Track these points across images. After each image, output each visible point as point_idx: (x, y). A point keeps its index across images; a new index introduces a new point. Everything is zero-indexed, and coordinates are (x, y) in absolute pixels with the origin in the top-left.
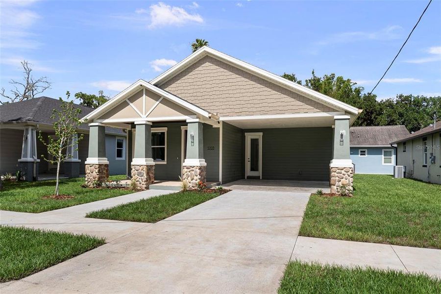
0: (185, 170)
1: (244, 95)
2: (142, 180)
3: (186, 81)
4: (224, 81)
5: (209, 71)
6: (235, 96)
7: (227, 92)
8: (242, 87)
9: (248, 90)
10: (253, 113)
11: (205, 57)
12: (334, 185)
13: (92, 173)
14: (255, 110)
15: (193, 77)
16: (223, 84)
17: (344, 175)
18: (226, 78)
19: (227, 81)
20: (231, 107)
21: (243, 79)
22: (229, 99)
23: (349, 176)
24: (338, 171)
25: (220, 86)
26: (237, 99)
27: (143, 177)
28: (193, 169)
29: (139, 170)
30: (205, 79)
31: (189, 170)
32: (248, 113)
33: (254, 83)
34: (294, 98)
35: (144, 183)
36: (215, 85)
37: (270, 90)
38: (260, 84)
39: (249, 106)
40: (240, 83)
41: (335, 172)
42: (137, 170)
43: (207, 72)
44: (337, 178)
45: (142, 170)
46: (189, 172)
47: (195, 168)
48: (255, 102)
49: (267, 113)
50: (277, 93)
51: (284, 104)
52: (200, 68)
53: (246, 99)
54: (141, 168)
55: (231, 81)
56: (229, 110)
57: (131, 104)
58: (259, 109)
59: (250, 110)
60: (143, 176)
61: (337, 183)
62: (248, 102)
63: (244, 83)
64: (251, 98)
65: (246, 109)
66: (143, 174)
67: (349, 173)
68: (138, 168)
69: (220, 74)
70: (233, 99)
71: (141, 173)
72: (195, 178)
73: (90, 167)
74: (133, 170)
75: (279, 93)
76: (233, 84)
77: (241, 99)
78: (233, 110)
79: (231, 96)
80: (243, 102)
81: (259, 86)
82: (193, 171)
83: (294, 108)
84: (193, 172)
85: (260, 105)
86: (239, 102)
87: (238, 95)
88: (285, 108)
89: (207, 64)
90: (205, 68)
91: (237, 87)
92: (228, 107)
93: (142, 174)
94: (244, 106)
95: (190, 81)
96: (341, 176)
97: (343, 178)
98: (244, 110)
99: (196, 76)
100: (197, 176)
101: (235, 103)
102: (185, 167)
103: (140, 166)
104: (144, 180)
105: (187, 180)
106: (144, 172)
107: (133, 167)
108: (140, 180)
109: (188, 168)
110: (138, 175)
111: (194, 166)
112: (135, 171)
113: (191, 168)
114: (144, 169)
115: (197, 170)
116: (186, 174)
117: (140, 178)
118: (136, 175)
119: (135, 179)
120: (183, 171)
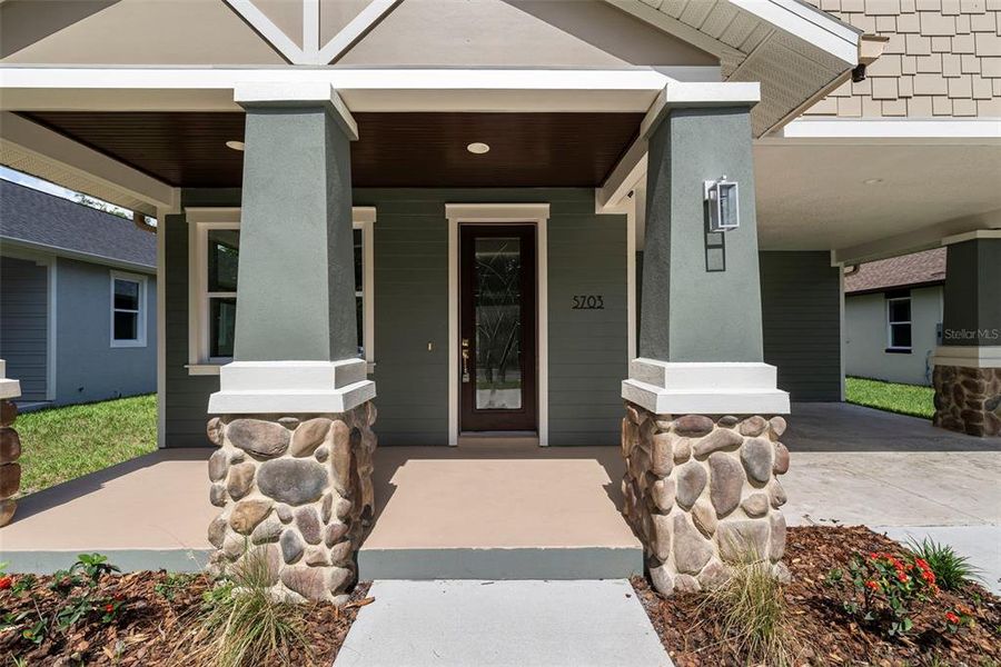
0: (674, 443)
2: (308, 525)
27: (317, 508)
28: (735, 432)
29: (283, 449)
31: (697, 443)
32: (942, 105)
35: (329, 554)
42: (261, 456)
45: (308, 450)
46: (703, 456)
47: (748, 425)
54: (297, 437)
59: (960, 87)
60: (316, 497)
65: (937, 85)
66: (322, 481)
68: (267, 434)
71: (295, 474)
72: (743, 499)
74: (227, 450)
82: (733, 445)
84: (733, 457)
93: (310, 484)
94: (924, 64)
100: (759, 483)
102: (671, 424)
103: (292, 420)
104: (324, 531)
105: (689, 516)
106: (328, 466)
107: (226, 429)
108: (293, 527)
109: (691, 427)
110: (272, 492)
111: (742, 417)
112: (250, 461)
113: (716, 428)
114: (327, 446)
115: (764, 438)
116: (677, 472)
117: (294, 511)
118: (256, 496)
119: (244, 525)
120: (661, 448)
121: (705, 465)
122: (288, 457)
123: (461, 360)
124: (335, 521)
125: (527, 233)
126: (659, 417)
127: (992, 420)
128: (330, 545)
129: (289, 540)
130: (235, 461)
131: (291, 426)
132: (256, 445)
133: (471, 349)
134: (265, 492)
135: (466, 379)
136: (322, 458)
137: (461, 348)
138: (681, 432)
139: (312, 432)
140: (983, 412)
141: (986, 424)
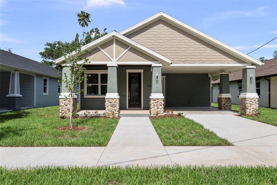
1: (188, 49)
2: (115, 110)
3: (144, 36)
4: (174, 39)
5: (162, 31)
6: (182, 49)
7: (176, 46)
8: (187, 44)
9: (190, 46)
10: (194, 62)
11: (159, 20)
12: (248, 109)
13: (66, 105)
14: (195, 60)
15: (150, 33)
16: (173, 41)
17: (253, 102)
18: (175, 36)
19: (176, 38)
20: (179, 57)
21: (187, 38)
22: (177, 51)
23: (256, 103)
24: (250, 100)
25: (170, 41)
26: (183, 52)
27: (116, 108)
28: (159, 100)
29: (113, 102)
30: (159, 36)
31: (155, 102)
32: (191, 62)
33: (195, 42)
34: (221, 54)
35: (117, 113)
36: (167, 41)
37: (206, 47)
38: (199, 43)
39: (192, 57)
40: (185, 41)
41: (248, 101)
42: (110, 103)
43: (160, 31)
44: (249, 105)
45: (115, 102)
46: (155, 103)
47: (160, 100)
48: (196, 54)
49: (204, 62)
50: (210, 49)
51: (215, 57)
52: (155, 28)
53: (190, 52)
55: (179, 39)
56: (178, 59)
57: (102, 50)
58: (199, 60)
59: (192, 60)
60: (116, 107)
61: (249, 107)
62: (190, 54)
63: (188, 41)
64: (193, 52)
65: (190, 59)
66: (116, 105)
67: (256, 101)
68: (111, 100)
69: (170, 33)
70: (180, 52)
71: (114, 104)
72: (160, 107)
73: (64, 100)
74: (107, 102)
75: (212, 50)
76: (180, 41)
77: (186, 52)
78: (180, 59)
79: (178, 49)
80: (187, 54)
81: (198, 44)
82: (158, 102)
83: (222, 60)
84: (159, 103)
85: (199, 57)
86: (184, 54)
87: (184, 49)
88: (216, 60)
89: (161, 25)
90: (159, 28)
91: (183, 43)
92: (177, 57)
93: (115, 105)
94: (188, 57)
95: (148, 36)
96: (252, 103)
97: (252, 105)
98: (188, 59)
99: (152, 33)
100: (161, 106)
101: (181, 54)
102: (152, 100)
103: (113, 99)
104: (117, 110)
105: (154, 109)
106: (117, 104)
107: (107, 100)
108: (113, 110)
109: (154, 100)
110: (112, 107)
111: (159, 99)
112: (109, 103)
113: (157, 100)
114: (117, 102)
115: (162, 101)
116: (153, 104)
117: (114, 108)
118: (110, 107)
119: (109, 109)
120: (151, 102)
121: (156, 104)
122: (113, 103)
123: (129, 95)
124: (118, 109)
125: (140, 74)
126: (151, 99)
127: (224, 107)
128: (117, 112)
129: (113, 111)
130: (108, 103)
131: (113, 100)
132: (110, 102)
133: (130, 94)
134: (111, 106)
135: (129, 99)
136: (116, 103)
137: (129, 93)
138: (153, 100)
139: (115, 100)
140: (223, 106)
141: (223, 108)
